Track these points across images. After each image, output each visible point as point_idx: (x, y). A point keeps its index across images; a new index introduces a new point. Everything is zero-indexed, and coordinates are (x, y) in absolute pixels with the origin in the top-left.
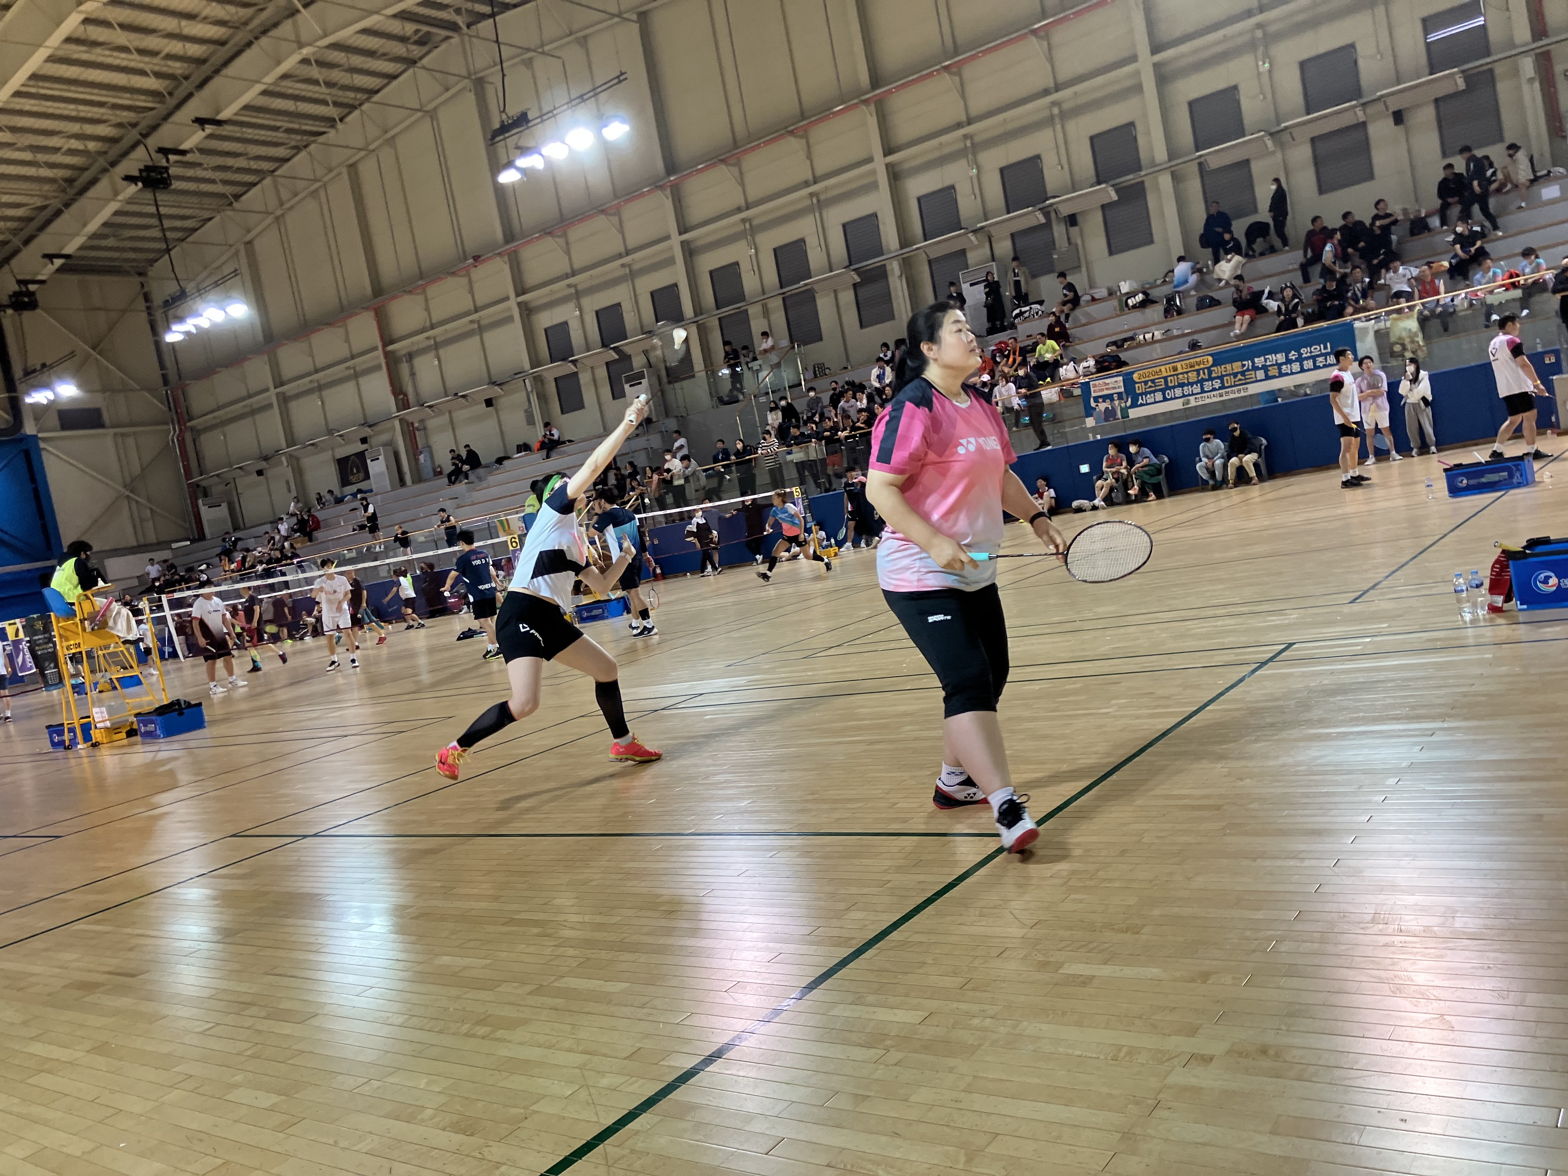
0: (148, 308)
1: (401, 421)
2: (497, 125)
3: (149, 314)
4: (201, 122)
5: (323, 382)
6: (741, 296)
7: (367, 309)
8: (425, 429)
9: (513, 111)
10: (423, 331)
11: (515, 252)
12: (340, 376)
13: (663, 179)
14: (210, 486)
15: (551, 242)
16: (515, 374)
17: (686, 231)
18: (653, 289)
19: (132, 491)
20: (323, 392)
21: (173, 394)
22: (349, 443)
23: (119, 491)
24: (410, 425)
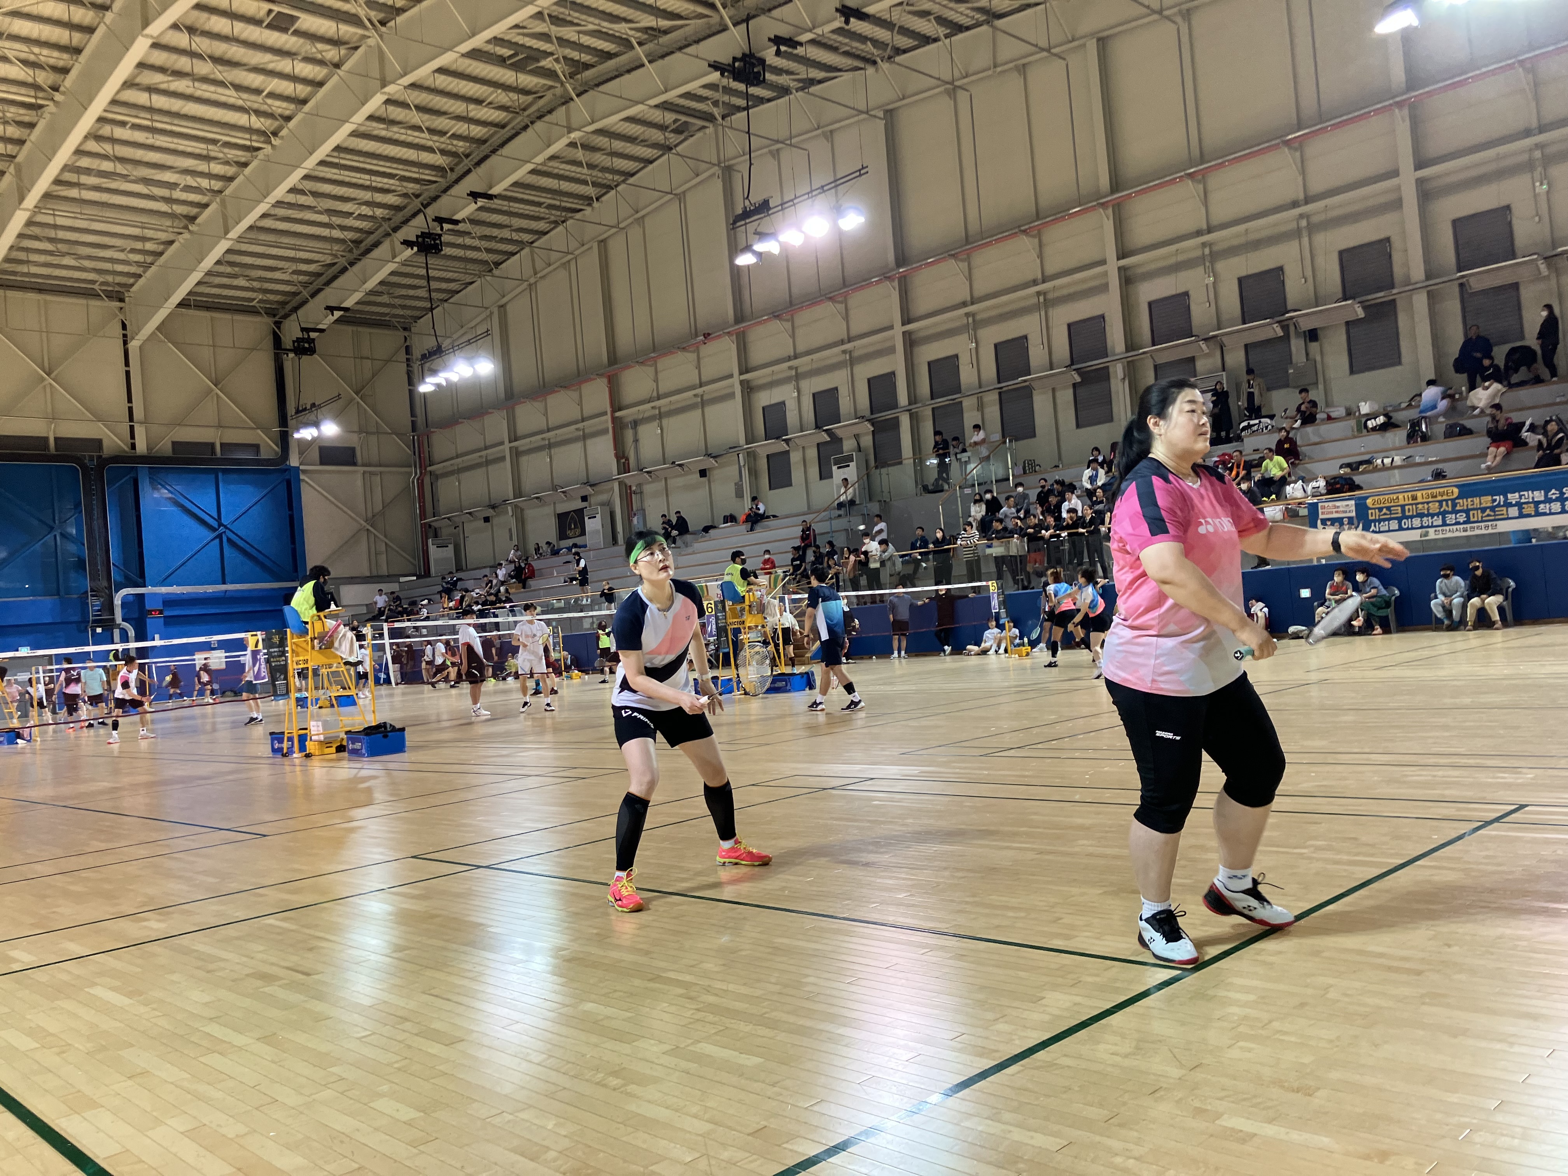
0: (408, 360)
1: (620, 483)
2: (739, 211)
3: (408, 365)
4: (475, 195)
5: (552, 441)
6: (957, 389)
7: (600, 375)
8: (641, 493)
9: (756, 198)
10: (649, 401)
11: (744, 332)
12: (567, 437)
13: (893, 270)
14: (441, 528)
15: (778, 326)
16: (730, 448)
17: (908, 323)
18: (870, 376)
19: (372, 526)
20: (552, 450)
21: (418, 439)
22: (571, 499)
23: (360, 524)
24: (628, 488)
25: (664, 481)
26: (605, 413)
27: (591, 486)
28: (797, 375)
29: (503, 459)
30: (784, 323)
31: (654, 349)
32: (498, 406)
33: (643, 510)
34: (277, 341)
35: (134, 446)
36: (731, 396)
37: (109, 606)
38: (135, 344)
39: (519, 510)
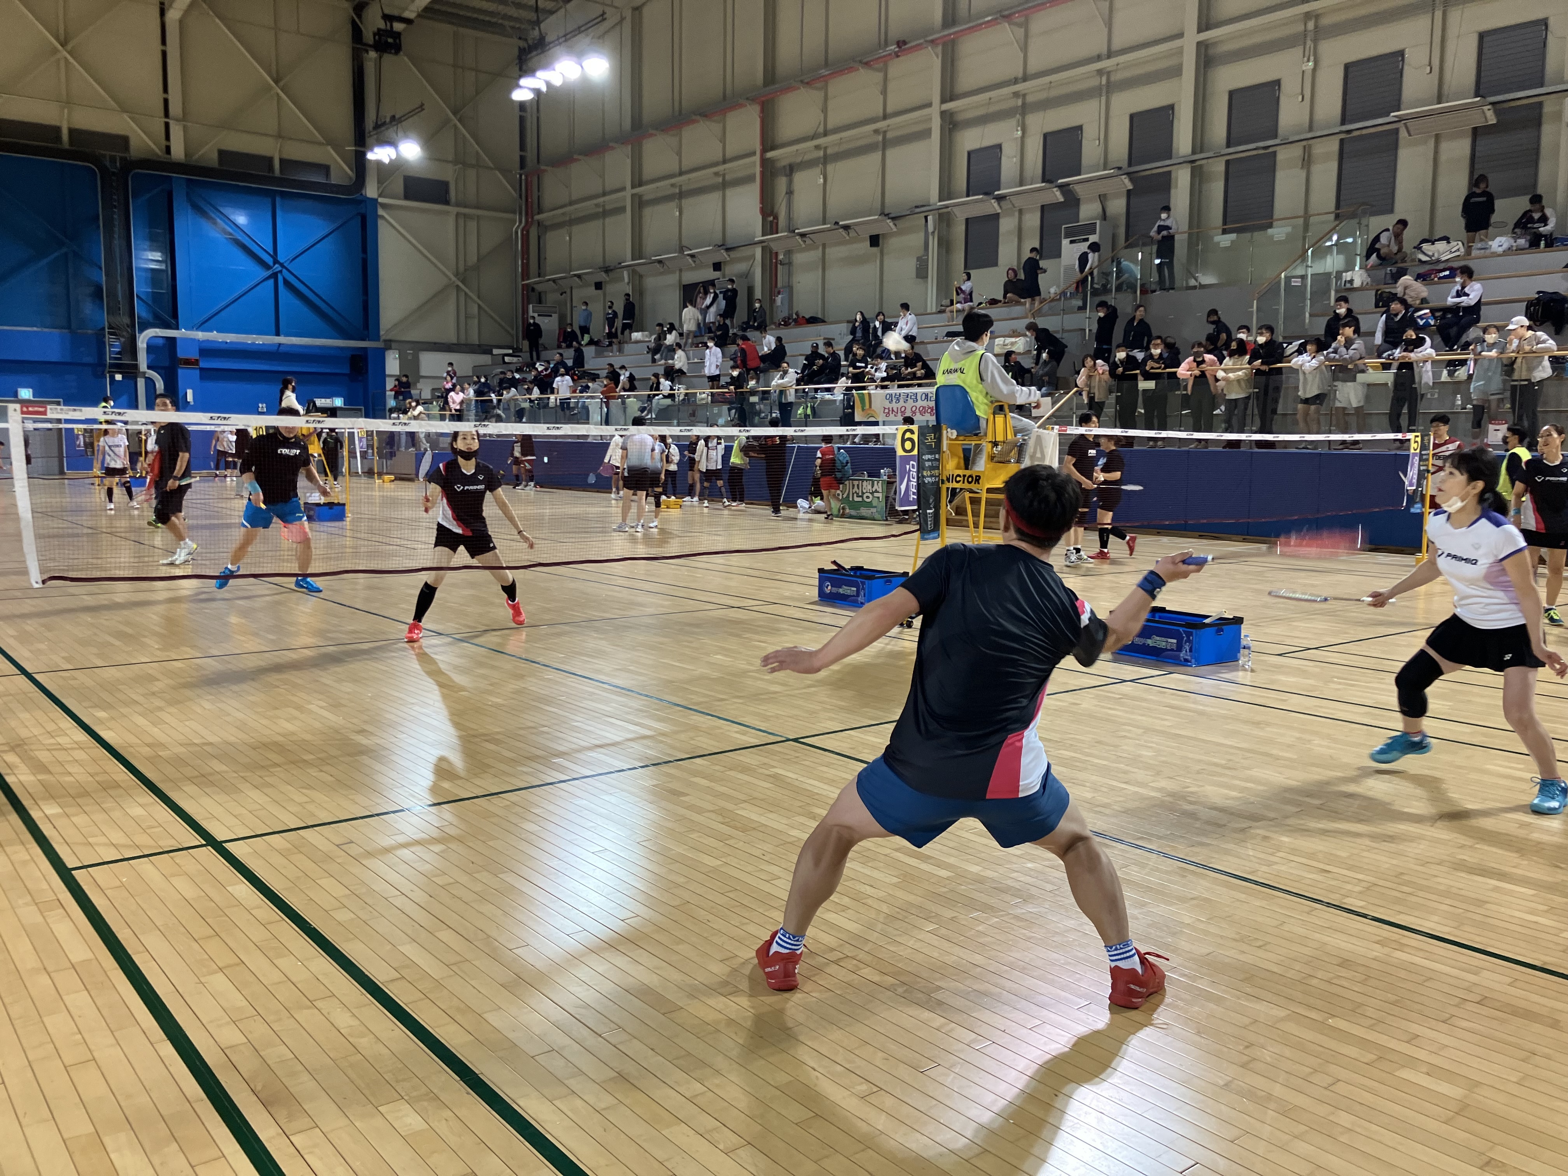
1: (763, 248)
5: (684, 188)
6: (1273, 133)
7: (752, 101)
8: (790, 264)
10: (813, 138)
12: (704, 184)
14: (546, 292)
15: (1006, 33)
16: (917, 207)
17: (1208, 28)
18: (1134, 110)
19: (463, 282)
20: (683, 201)
21: (526, 180)
22: (700, 266)
23: (450, 279)
24: (774, 256)
25: (821, 248)
26: (754, 153)
27: (728, 250)
28: (1024, 104)
29: (622, 209)
30: (1016, 29)
31: (826, 64)
32: (622, 139)
33: (790, 288)
34: (357, 33)
35: (168, 150)
36: (925, 134)
37: (131, 348)
38: (173, 15)
39: (637, 277)
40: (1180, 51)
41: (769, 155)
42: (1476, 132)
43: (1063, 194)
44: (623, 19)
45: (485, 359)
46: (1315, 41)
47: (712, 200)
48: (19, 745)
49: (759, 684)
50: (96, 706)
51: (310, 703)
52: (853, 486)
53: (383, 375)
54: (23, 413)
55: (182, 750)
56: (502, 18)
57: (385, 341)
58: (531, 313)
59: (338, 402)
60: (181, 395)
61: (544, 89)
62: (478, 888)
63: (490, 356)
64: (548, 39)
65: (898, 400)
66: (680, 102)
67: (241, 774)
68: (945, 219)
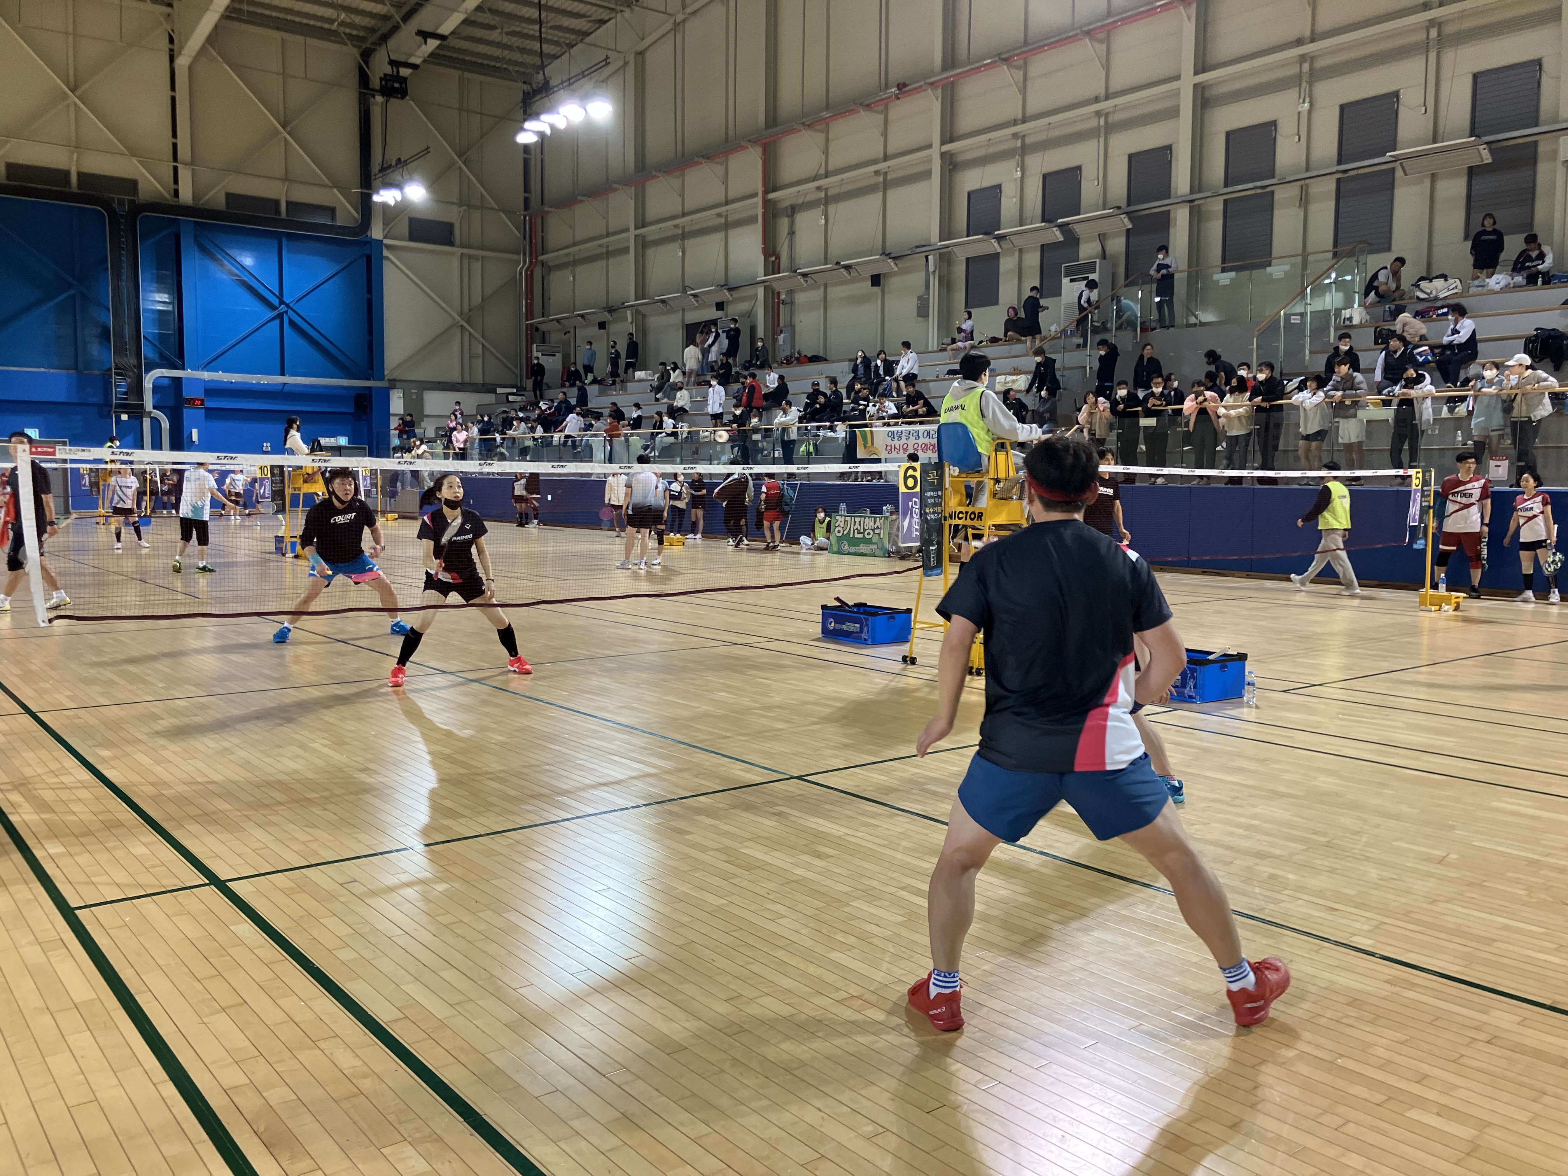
5: (687, 229)
6: (1269, 171)
7: (754, 142)
8: (792, 303)
10: (814, 179)
12: (705, 224)
14: (549, 332)
15: (1005, 75)
16: (917, 247)
17: (1204, 71)
18: (1134, 150)
19: (467, 322)
20: (686, 242)
21: (530, 220)
22: (702, 306)
23: (454, 319)
24: (776, 295)
25: (822, 288)
26: (755, 195)
27: (730, 290)
28: (1023, 146)
29: (626, 250)
30: (1014, 71)
31: (827, 107)
32: (626, 182)
33: (793, 327)
34: (364, 79)
35: (176, 193)
36: (926, 175)
37: (138, 389)
38: (183, 62)
39: (640, 317)
40: (1177, 93)
41: (771, 196)
42: (1472, 172)
43: (1063, 233)
44: (626, 63)
45: (489, 398)
46: (1311, 84)
47: (715, 241)
48: (21, 784)
49: (764, 721)
50: (100, 745)
51: (314, 741)
52: (855, 522)
53: (387, 415)
54: (31, 453)
55: (186, 788)
56: (507, 63)
57: (389, 380)
58: (535, 354)
59: (343, 441)
60: (186, 435)
61: (548, 132)
62: (482, 927)
63: (493, 395)
64: (552, 83)
65: (900, 438)
66: (683, 143)
67: (246, 813)
68: (945, 258)
